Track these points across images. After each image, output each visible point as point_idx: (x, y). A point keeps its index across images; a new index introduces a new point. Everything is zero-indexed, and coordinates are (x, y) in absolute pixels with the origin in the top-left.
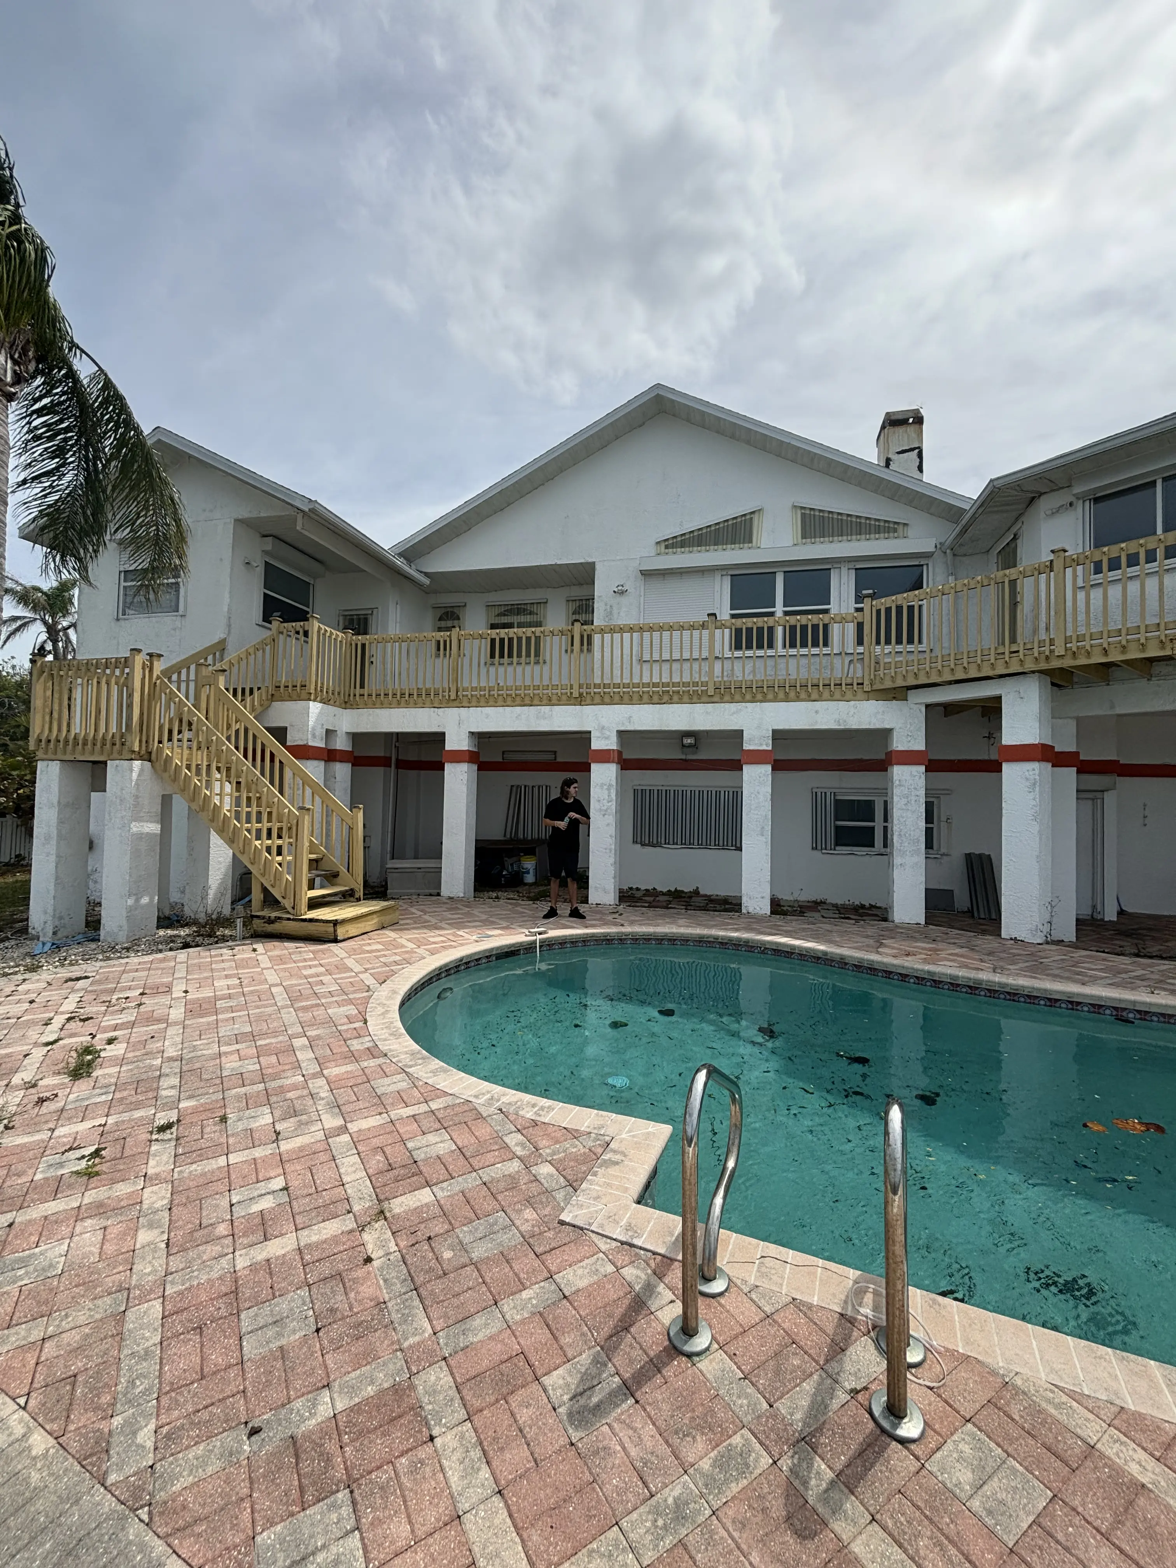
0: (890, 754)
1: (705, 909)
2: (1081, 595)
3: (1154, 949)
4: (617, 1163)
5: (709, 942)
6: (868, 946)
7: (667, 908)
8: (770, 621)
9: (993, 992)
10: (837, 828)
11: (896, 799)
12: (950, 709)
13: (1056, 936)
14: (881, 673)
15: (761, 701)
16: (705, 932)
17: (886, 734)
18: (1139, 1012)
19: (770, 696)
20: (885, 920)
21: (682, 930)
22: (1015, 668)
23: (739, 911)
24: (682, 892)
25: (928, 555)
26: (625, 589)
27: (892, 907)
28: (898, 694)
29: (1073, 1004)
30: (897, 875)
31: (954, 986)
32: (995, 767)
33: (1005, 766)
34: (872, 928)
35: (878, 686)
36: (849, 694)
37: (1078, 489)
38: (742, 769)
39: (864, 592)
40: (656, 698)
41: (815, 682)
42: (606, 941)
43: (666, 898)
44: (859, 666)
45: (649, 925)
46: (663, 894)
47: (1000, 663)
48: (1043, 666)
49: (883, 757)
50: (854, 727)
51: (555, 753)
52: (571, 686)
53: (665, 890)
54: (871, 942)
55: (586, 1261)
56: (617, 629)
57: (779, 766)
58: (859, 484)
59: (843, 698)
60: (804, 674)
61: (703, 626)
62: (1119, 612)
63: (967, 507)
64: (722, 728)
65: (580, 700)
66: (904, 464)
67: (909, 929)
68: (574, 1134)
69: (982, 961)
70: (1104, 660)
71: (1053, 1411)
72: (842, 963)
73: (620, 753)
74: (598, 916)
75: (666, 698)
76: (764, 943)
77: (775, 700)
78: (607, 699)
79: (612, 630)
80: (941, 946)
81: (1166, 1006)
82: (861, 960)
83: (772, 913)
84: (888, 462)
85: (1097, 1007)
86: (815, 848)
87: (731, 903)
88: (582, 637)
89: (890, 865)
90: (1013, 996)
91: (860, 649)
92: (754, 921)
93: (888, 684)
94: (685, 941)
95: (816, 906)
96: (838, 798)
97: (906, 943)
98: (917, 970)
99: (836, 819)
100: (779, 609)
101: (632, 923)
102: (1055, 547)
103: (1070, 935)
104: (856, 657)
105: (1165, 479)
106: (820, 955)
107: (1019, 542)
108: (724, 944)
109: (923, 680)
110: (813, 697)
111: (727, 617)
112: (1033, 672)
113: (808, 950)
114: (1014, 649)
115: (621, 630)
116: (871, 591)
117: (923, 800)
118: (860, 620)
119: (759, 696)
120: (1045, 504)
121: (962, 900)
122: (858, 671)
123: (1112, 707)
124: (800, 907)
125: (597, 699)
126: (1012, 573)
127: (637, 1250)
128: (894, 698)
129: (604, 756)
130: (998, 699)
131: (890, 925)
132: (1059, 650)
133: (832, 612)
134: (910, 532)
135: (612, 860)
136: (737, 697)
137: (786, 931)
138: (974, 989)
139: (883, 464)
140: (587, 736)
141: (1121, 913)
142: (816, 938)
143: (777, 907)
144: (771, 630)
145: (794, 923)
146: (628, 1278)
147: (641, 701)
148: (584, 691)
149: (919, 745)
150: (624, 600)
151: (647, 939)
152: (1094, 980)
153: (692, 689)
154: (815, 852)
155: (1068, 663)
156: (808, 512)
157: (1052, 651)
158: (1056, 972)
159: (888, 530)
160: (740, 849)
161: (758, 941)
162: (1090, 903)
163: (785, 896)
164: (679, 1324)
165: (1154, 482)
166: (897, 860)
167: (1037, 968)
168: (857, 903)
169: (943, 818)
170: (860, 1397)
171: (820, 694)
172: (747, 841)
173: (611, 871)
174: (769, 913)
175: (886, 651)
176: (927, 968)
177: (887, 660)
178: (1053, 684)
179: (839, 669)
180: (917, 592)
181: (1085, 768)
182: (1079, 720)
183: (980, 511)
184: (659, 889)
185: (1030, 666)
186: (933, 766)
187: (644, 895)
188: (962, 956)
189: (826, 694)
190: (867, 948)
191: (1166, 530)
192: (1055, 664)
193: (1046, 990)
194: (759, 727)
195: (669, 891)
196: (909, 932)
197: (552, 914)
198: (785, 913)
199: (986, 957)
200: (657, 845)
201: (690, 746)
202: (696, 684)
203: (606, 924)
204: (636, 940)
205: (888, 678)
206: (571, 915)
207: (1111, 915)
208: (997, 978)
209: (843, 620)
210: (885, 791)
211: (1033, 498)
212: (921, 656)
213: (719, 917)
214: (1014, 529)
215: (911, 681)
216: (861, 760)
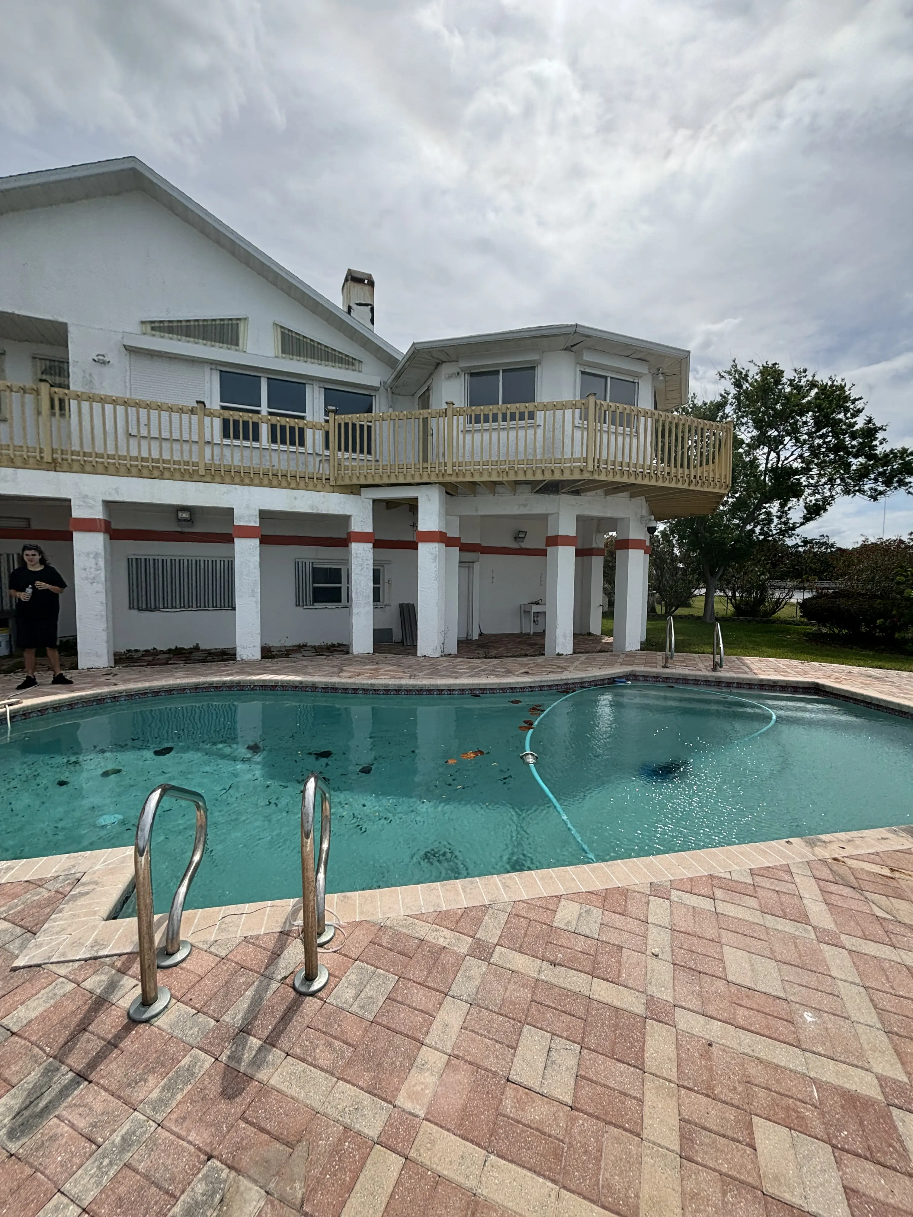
0: (349, 534)
1: (204, 661)
2: (461, 436)
3: (494, 652)
4: (87, 893)
5: (205, 688)
6: (332, 673)
7: (167, 664)
8: (255, 418)
9: (409, 691)
10: (315, 589)
11: (353, 567)
12: (390, 504)
13: (447, 652)
14: (342, 472)
15: (249, 485)
16: (201, 679)
17: (346, 519)
18: (481, 689)
19: (256, 481)
20: (348, 653)
21: (179, 681)
22: (425, 479)
23: (235, 659)
24: (183, 649)
25: (376, 389)
26: (107, 359)
27: (351, 644)
28: (354, 489)
29: (451, 691)
30: (355, 620)
31: (387, 691)
32: (413, 546)
33: (420, 545)
34: (337, 659)
35: (340, 482)
36: (319, 487)
37: (463, 364)
38: (233, 542)
39: (329, 407)
40: (145, 472)
41: (293, 473)
42: (99, 700)
43: (166, 656)
44: (326, 465)
45: (145, 681)
46: (162, 652)
47: (417, 475)
48: (441, 480)
49: (345, 536)
50: (324, 512)
51: (28, 520)
52: (41, 451)
53: (165, 649)
54: (336, 669)
55: (43, 991)
56: (98, 399)
57: (265, 540)
58: (327, 320)
59: (315, 489)
60: (284, 466)
61: (192, 411)
62: (479, 449)
63: (400, 359)
64: (215, 505)
65: (54, 466)
66: (360, 314)
67: (362, 658)
68: (38, 884)
69: (404, 672)
70: (471, 480)
71: (405, 931)
72: (314, 688)
73: (107, 523)
74: (88, 680)
75: (156, 473)
76: (254, 681)
77: (261, 485)
78: (88, 468)
79: (91, 399)
80: (381, 666)
81: (493, 684)
82: (326, 683)
83: (263, 657)
84: (350, 309)
85: (462, 691)
86: (298, 605)
87: (228, 654)
88: (52, 401)
89: (350, 614)
90: (420, 691)
91: (327, 453)
92: (248, 666)
93: (347, 482)
94: (182, 690)
95: (300, 648)
96: (315, 566)
97: (359, 667)
98: (364, 684)
99: (314, 582)
100: (264, 409)
101: (126, 681)
102: (448, 401)
103: (454, 650)
104: (324, 458)
105: (504, 371)
106: (297, 684)
107: (431, 392)
108: (219, 687)
109: (370, 481)
110: (292, 486)
111: (218, 408)
112: (436, 483)
113: (287, 682)
114: (425, 466)
115: (103, 400)
116: (334, 408)
117: (371, 568)
118: (327, 429)
119: (247, 481)
120: (446, 369)
121: (397, 635)
122: (326, 470)
123: (477, 510)
124: (287, 651)
125: (76, 466)
126: (425, 413)
127: (102, 960)
128: (352, 493)
129: (88, 525)
130: (416, 499)
131: (351, 656)
132: (450, 471)
133: (308, 419)
134: (364, 368)
135: (104, 626)
136: (227, 479)
137: (272, 670)
138: (398, 691)
139: (346, 310)
140: (67, 503)
141: (481, 634)
142: (295, 672)
143: (267, 653)
144: (256, 426)
145: (279, 663)
146: (88, 987)
147: (128, 473)
148: (58, 456)
149: (368, 528)
150: (105, 370)
151: (143, 694)
152: (461, 675)
153: (183, 467)
154: (298, 608)
155: (453, 479)
156: (287, 332)
157: (445, 471)
158: (444, 673)
159: (348, 363)
160: (234, 609)
161: (249, 680)
162: (466, 630)
163: (275, 643)
164: (140, 1000)
165: (498, 371)
166: (355, 610)
167: (435, 672)
168: (330, 643)
169: (386, 581)
170: (287, 981)
171: (298, 484)
172: (239, 602)
173: (104, 636)
174: (259, 658)
175: (346, 457)
176: (370, 682)
177: (347, 463)
178: (447, 493)
179: (313, 466)
180: (366, 415)
181: (465, 548)
182: (460, 517)
183: (408, 363)
184: (159, 648)
185: (434, 479)
186: (378, 544)
187: (143, 656)
188: (393, 671)
189: (302, 484)
190: (332, 674)
191: (503, 403)
192: (447, 479)
193: (437, 685)
194: (248, 507)
195: (170, 650)
196: (363, 659)
197: (30, 683)
198: (273, 657)
199: (407, 670)
200: (156, 609)
201: (185, 520)
202: (187, 463)
203: (98, 685)
204: (131, 696)
205: (347, 477)
206: (54, 682)
207: (476, 637)
208: (411, 682)
209: (314, 427)
210: (347, 562)
211: (438, 364)
212: (369, 464)
213: (215, 667)
214: (428, 383)
215: (363, 482)
216: (331, 538)
